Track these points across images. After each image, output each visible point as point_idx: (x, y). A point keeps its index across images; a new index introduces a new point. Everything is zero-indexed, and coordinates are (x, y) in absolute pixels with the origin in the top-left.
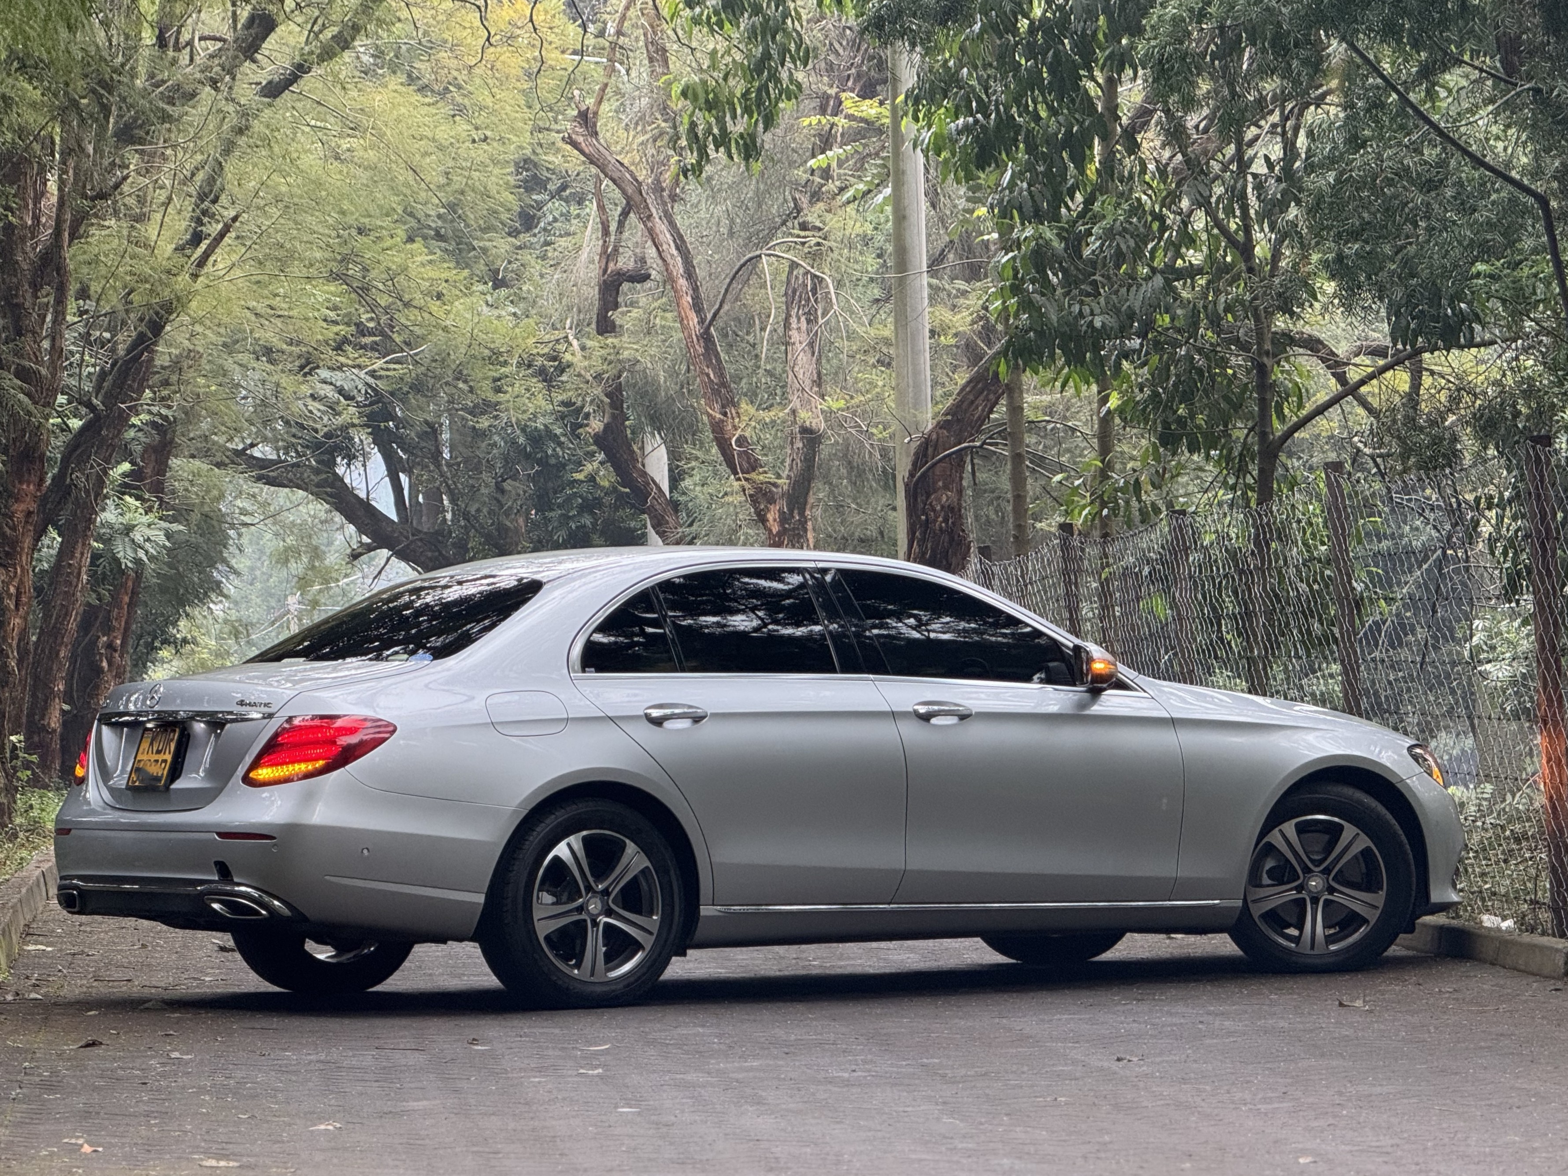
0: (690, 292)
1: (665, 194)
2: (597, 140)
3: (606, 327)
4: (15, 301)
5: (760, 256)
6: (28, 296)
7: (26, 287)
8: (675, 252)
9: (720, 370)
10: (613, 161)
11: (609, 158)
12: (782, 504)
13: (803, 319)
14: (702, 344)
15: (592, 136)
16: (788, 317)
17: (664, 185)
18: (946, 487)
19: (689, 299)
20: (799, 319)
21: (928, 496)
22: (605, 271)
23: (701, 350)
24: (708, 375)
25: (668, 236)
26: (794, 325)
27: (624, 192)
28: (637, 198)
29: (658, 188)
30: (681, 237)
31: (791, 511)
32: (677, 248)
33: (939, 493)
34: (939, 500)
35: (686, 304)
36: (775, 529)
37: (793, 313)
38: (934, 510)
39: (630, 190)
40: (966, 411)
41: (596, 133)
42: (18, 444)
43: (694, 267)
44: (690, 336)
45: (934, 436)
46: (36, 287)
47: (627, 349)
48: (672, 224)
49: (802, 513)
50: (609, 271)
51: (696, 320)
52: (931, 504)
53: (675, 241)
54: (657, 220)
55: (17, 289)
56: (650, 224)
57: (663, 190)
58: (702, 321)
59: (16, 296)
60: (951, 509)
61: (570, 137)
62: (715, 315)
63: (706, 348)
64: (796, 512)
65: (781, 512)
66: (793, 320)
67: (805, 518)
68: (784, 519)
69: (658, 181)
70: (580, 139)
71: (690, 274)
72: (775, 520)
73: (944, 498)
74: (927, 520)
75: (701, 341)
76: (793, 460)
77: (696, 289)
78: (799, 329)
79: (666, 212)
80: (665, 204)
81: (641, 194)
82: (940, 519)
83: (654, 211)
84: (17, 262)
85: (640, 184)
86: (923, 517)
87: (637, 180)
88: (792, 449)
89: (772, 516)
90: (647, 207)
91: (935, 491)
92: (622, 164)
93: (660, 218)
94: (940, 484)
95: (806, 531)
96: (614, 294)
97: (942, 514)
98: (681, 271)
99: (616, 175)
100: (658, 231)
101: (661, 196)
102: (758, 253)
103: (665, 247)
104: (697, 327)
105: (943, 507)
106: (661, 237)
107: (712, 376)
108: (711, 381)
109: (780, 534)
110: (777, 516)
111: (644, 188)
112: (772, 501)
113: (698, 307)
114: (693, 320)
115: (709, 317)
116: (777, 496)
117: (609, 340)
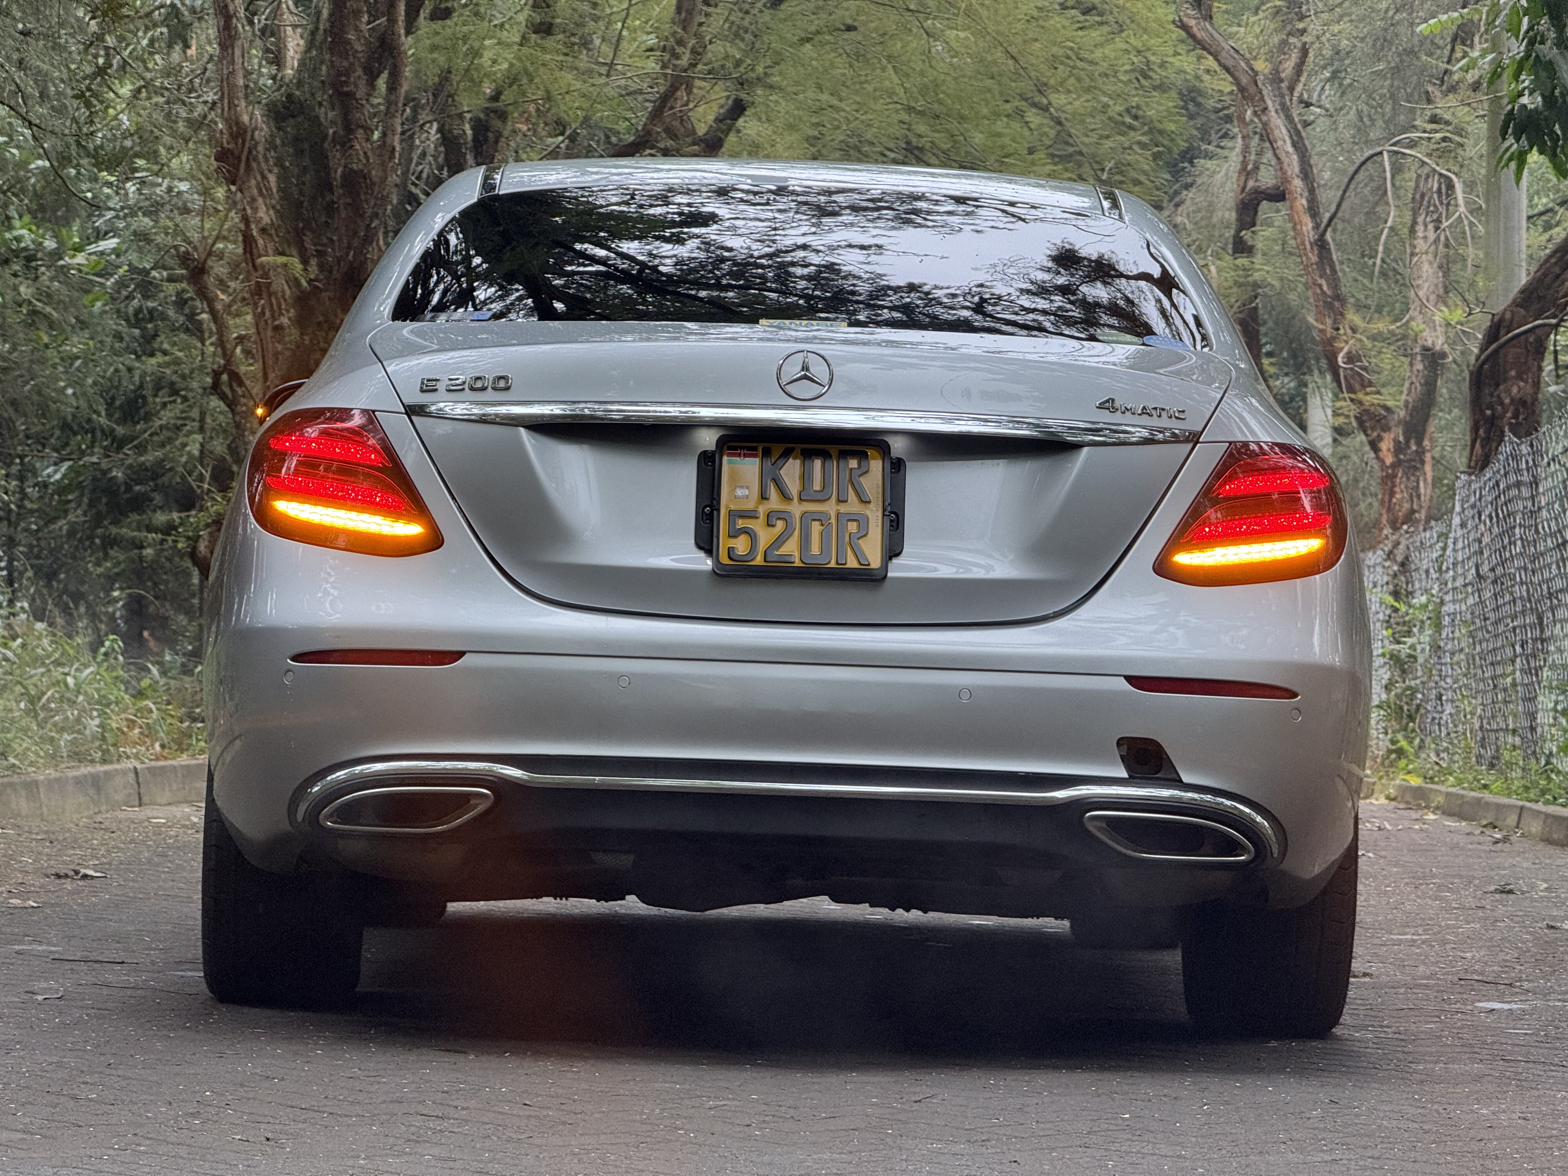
0: (1306, 194)
1: (1284, 85)
2: (1211, 24)
3: (1241, 248)
4: (345, 89)
5: (1381, 153)
6: (362, 83)
7: (360, 72)
8: (1290, 149)
9: (1334, 282)
10: (1228, 47)
11: (1223, 44)
12: (1399, 433)
13: (1431, 227)
14: (1316, 252)
15: (1205, 19)
16: (1414, 223)
17: (1283, 75)
18: (1519, 377)
19: (1304, 202)
20: (1426, 226)
21: (1497, 385)
22: (1243, 190)
23: (1314, 259)
24: (1320, 286)
25: (1284, 131)
26: (1420, 234)
27: (1237, 82)
28: (1252, 89)
29: (1276, 78)
31: (1407, 440)
32: (1294, 145)
33: (1510, 383)
34: (1508, 391)
35: (1300, 208)
36: (1389, 460)
37: (1420, 220)
38: (1502, 404)
39: (1244, 81)
40: (1549, 287)
41: (1211, 17)
42: (342, 263)
43: (1311, 166)
44: (1303, 243)
45: (1508, 316)
46: (372, 77)
47: (1259, 270)
48: (1289, 118)
49: (1419, 443)
50: (1247, 190)
51: (1310, 225)
52: (1499, 396)
53: (1291, 137)
54: (1273, 113)
55: (348, 75)
56: (1265, 118)
57: (1282, 81)
58: (1317, 227)
59: (347, 83)
60: (1523, 402)
61: (1181, 21)
62: (1331, 219)
63: (1320, 256)
64: (1412, 442)
65: (1397, 442)
66: (1420, 228)
67: (1423, 448)
68: (1399, 449)
69: (1276, 71)
70: (1192, 23)
71: (1306, 173)
72: (1389, 450)
73: (1515, 390)
74: (1493, 415)
75: (1315, 248)
76: (1412, 383)
77: (1312, 191)
78: (1425, 238)
79: (1283, 105)
80: (1282, 96)
81: (1256, 85)
82: (1509, 415)
83: (1269, 103)
84: (349, 42)
85: (1256, 73)
86: (1488, 412)
87: (1252, 69)
88: (1411, 371)
89: (1386, 445)
90: (1262, 99)
91: (1505, 381)
92: (1237, 51)
93: (1276, 111)
94: (1513, 373)
95: (1423, 462)
96: (1252, 213)
97: (1512, 408)
98: (1297, 170)
99: (1230, 63)
100: (1272, 125)
101: (1279, 88)
102: (1379, 149)
104: (1312, 233)
105: (1512, 400)
106: (1276, 132)
107: (1325, 288)
108: (1323, 293)
109: (1394, 466)
110: (1391, 445)
111: (1260, 78)
112: (1387, 429)
113: (1313, 210)
114: (1308, 225)
115: (1325, 221)
116: (1392, 424)
117: (1242, 261)
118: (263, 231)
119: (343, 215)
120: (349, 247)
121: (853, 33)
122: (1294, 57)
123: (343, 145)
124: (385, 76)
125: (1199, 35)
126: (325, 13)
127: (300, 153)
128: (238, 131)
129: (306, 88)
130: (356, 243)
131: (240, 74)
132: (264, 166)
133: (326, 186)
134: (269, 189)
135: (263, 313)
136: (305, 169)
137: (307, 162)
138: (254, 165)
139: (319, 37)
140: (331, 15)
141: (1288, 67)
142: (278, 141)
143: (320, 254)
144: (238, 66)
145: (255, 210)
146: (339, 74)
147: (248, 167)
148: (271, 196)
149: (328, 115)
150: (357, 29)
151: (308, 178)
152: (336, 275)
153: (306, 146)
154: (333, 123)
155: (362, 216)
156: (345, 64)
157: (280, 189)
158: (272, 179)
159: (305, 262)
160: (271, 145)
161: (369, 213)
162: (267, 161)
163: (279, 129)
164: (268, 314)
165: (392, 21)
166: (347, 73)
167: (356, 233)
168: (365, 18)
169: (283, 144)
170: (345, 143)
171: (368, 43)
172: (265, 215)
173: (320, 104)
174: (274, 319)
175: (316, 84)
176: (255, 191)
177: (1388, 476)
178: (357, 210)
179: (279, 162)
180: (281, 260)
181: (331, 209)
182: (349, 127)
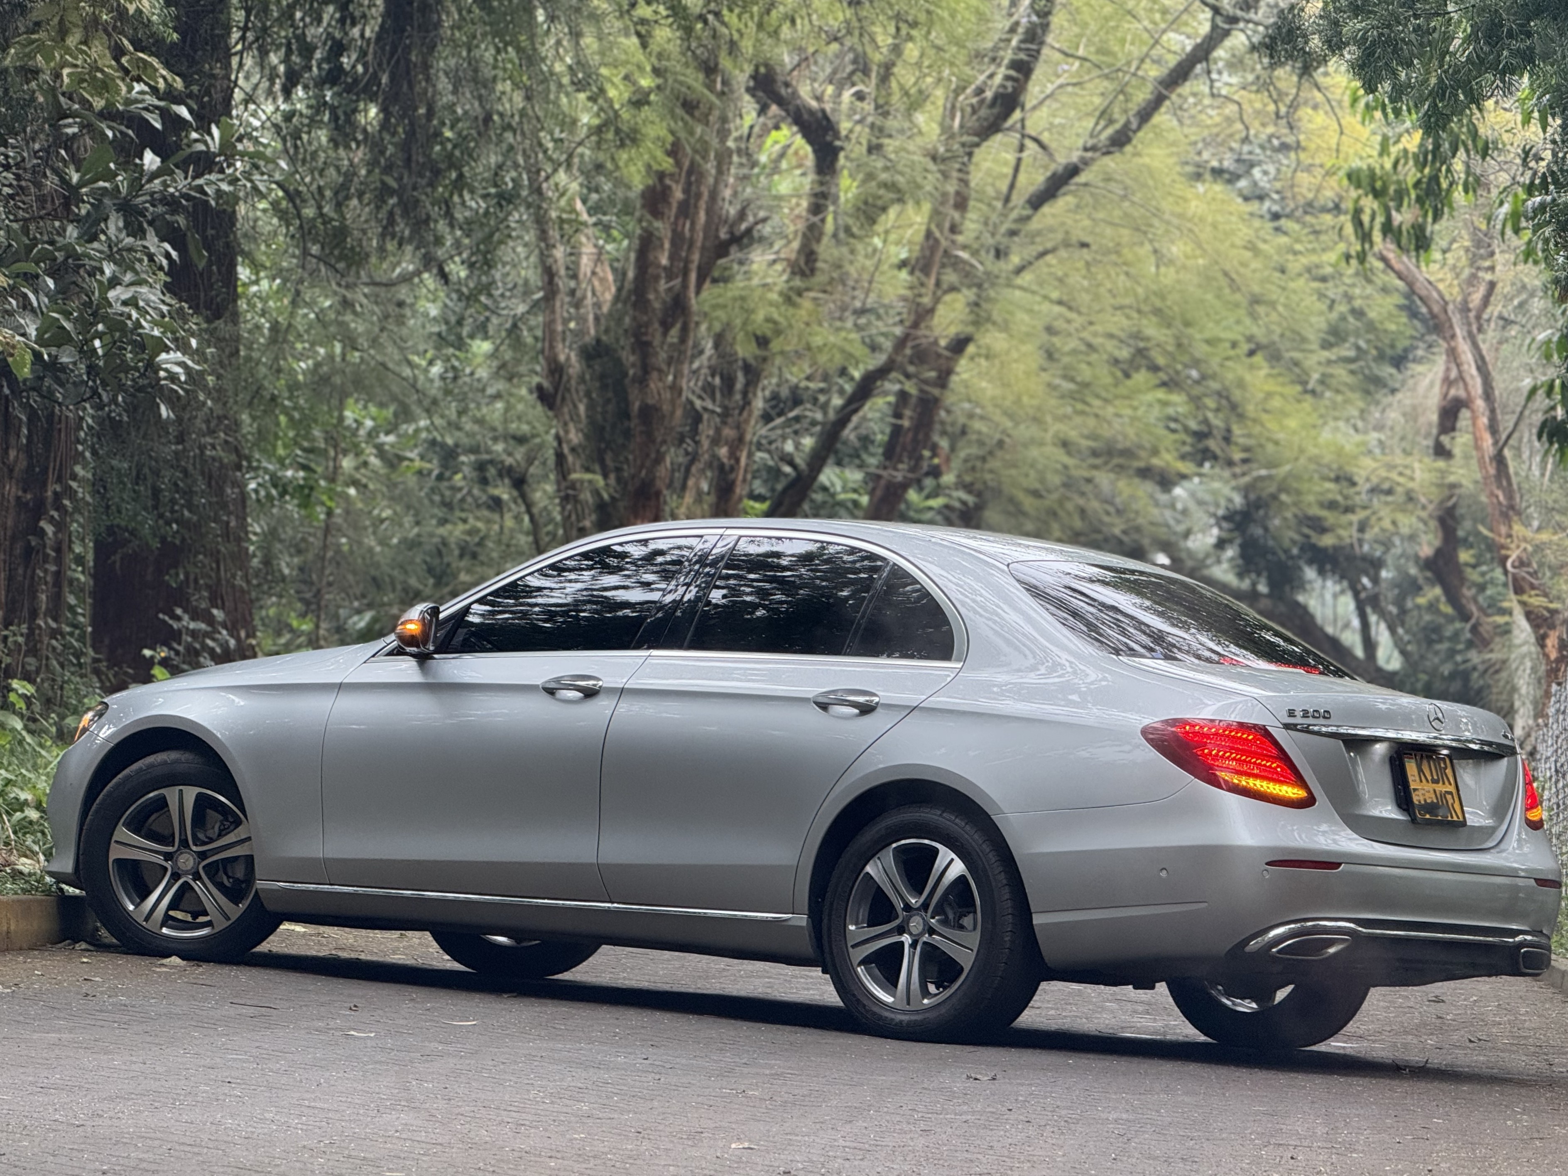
0: (1487, 413)
1: (1472, 315)
3: (1441, 452)
4: (644, 338)
6: (658, 333)
7: (656, 325)
8: (1474, 371)
9: (1510, 492)
10: (1421, 279)
11: (1418, 276)
12: (1563, 631)
14: (1494, 466)
19: (1486, 420)
22: (1445, 396)
23: (1492, 472)
24: (1497, 496)
25: (1470, 356)
27: (1428, 311)
28: (1443, 317)
29: (1465, 309)
30: (1482, 358)
32: (1479, 368)
35: (1481, 427)
36: (1553, 655)
39: (1435, 310)
43: (1493, 389)
44: (1483, 458)
46: (666, 326)
47: (1456, 473)
48: (1475, 346)
50: (1448, 397)
51: (1490, 442)
53: (1476, 361)
54: (1461, 340)
55: (647, 328)
56: (1452, 344)
57: (1469, 310)
58: (1496, 443)
59: (646, 334)
62: (1509, 436)
63: (1498, 469)
65: (1561, 639)
68: (1562, 646)
69: (1465, 302)
70: (1390, 255)
71: (1488, 395)
72: (1553, 646)
75: (1494, 463)
77: (1493, 411)
79: (1470, 332)
80: (1469, 324)
81: (1447, 313)
83: (1458, 330)
84: (649, 301)
85: (1446, 303)
87: (1443, 299)
89: (1551, 642)
90: (1451, 326)
92: (1430, 283)
93: (1464, 338)
96: (1451, 419)
98: (1480, 391)
99: (1422, 294)
100: (1460, 350)
101: (1467, 317)
103: (1465, 367)
104: (1491, 449)
106: (1463, 356)
107: (1501, 498)
108: (1500, 503)
109: (1558, 661)
110: (1556, 642)
111: (1451, 307)
112: (1552, 627)
113: (1493, 428)
114: (1488, 441)
115: (1504, 437)
116: (1558, 622)
117: (1441, 464)
118: (573, 450)
119: (638, 440)
120: (642, 466)
121: (1085, 250)
122: (1482, 290)
123: (641, 382)
124: (678, 326)
125: (1397, 266)
126: (631, 274)
127: (604, 387)
128: (556, 370)
129: (612, 334)
130: (648, 463)
131: (559, 321)
132: (575, 396)
133: (624, 414)
134: (578, 415)
135: (569, 516)
136: (608, 401)
137: (610, 394)
138: (567, 396)
139: (624, 293)
140: (636, 278)
141: (1476, 298)
142: (588, 377)
143: (618, 470)
144: (558, 315)
145: (567, 432)
146: (640, 326)
147: (563, 399)
148: (580, 422)
149: (629, 358)
150: (656, 291)
151: (610, 407)
152: (631, 488)
153: (610, 381)
154: (633, 365)
155: (653, 441)
156: (645, 318)
157: (588, 417)
158: (582, 408)
159: (605, 476)
160: (582, 379)
161: (659, 439)
162: (577, 391)
163: (589, 366)
164: (573, 517)
165: (685, 285)
166: (647, 325)
167: (648, 455)
168: (663, 282)
169: (592, 379)
170: (642, 381)
171: (664, 302)
172: (575, 437)
173: (623, 348)
174: (578, 520)
175: (621, 331)
176: (567, 417)
177: (1552, 670)
178: (649, 436)
179: (588, 394)
180: (588, 476)
181: (627, 434)
182: (646, 369)
